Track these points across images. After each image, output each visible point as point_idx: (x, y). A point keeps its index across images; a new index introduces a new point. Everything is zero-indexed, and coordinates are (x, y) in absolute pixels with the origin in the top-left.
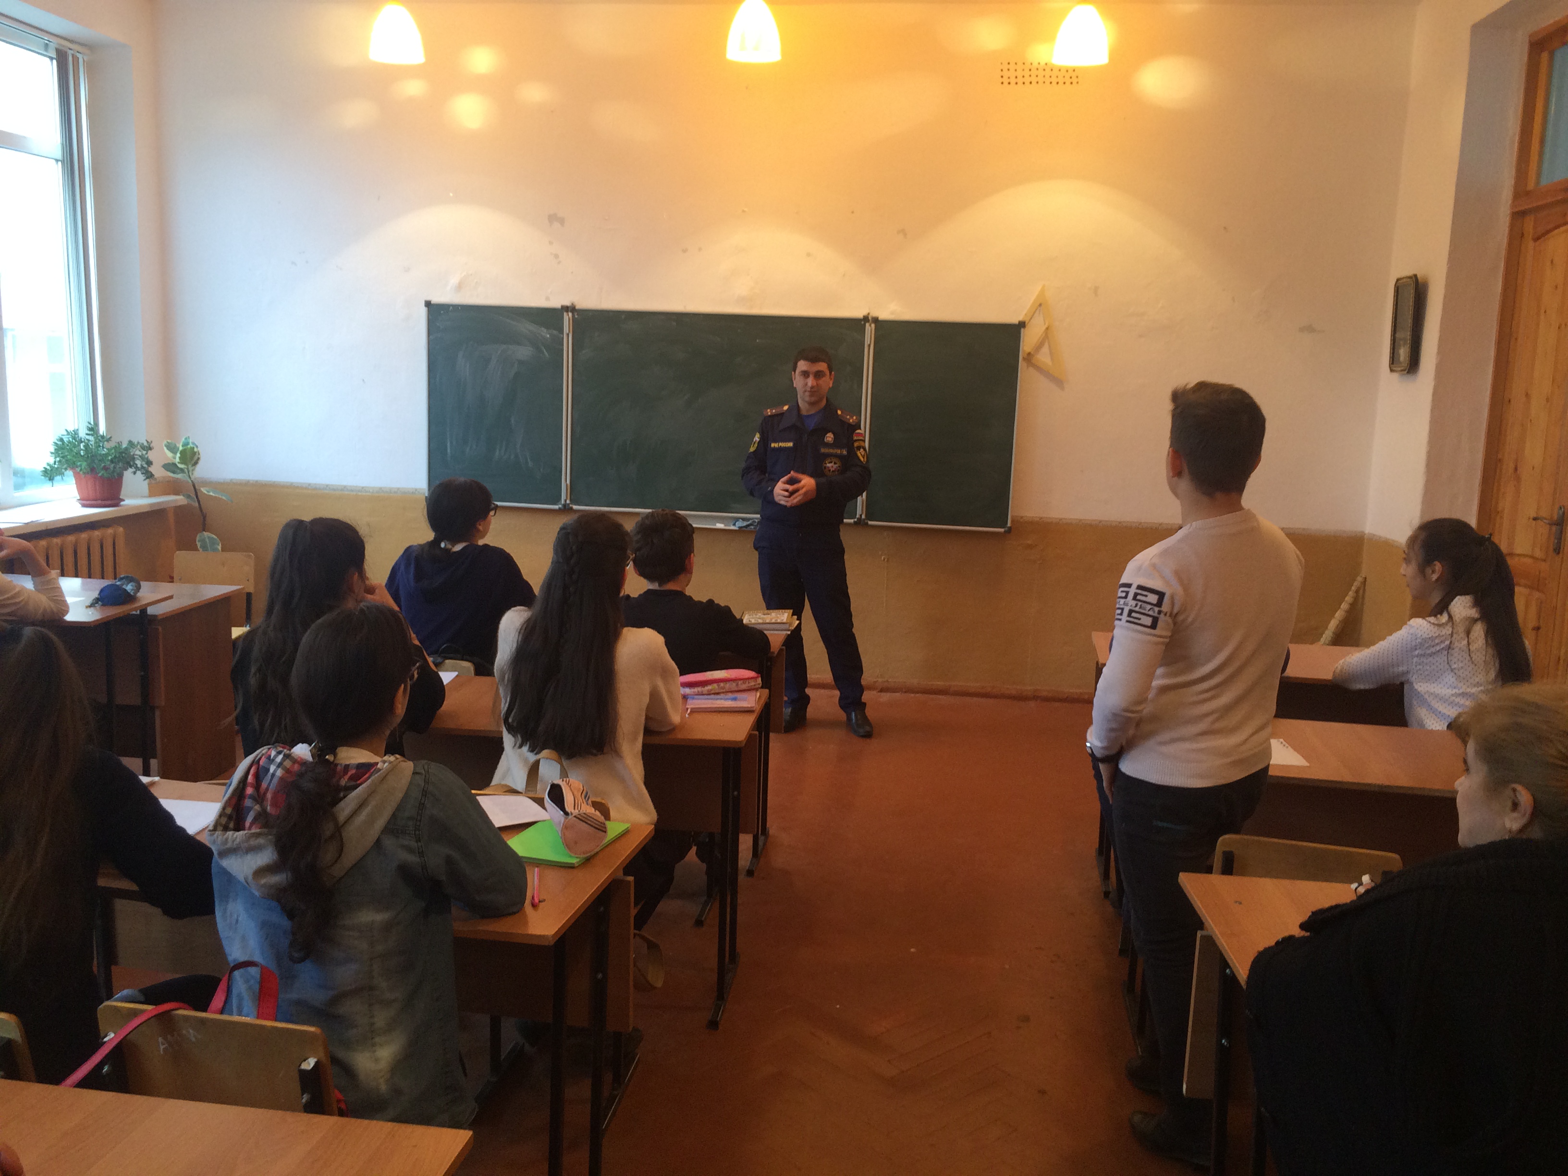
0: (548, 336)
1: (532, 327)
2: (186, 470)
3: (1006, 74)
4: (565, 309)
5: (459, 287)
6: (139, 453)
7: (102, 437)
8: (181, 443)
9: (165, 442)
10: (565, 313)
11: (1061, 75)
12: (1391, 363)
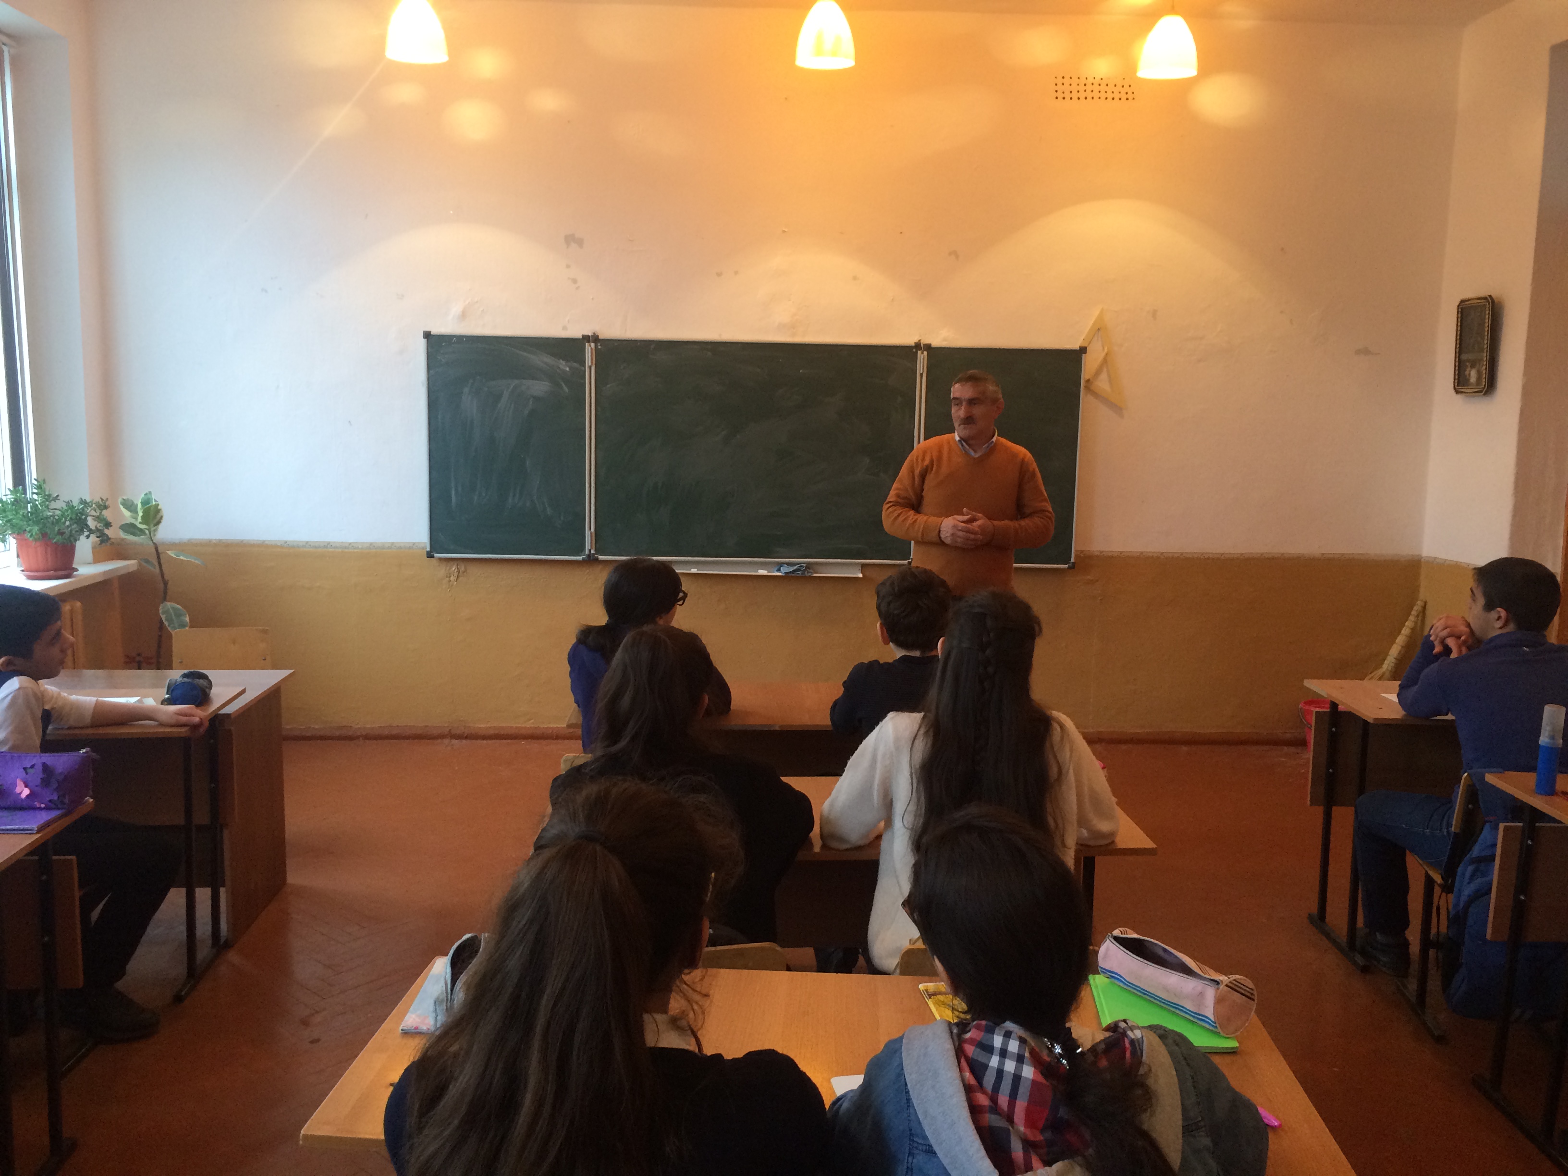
0: (568, 369)
1: (549, 360)
2: (147, 532)
3: (1060, 88)
4: (586, 338)
5: (463, 315)
6: (93, 513)
7: (49, 495)
8: (140, 501)
9: (120, 500)
10: (587, 344)
11: (1116, 90)
12: (1456, 384)
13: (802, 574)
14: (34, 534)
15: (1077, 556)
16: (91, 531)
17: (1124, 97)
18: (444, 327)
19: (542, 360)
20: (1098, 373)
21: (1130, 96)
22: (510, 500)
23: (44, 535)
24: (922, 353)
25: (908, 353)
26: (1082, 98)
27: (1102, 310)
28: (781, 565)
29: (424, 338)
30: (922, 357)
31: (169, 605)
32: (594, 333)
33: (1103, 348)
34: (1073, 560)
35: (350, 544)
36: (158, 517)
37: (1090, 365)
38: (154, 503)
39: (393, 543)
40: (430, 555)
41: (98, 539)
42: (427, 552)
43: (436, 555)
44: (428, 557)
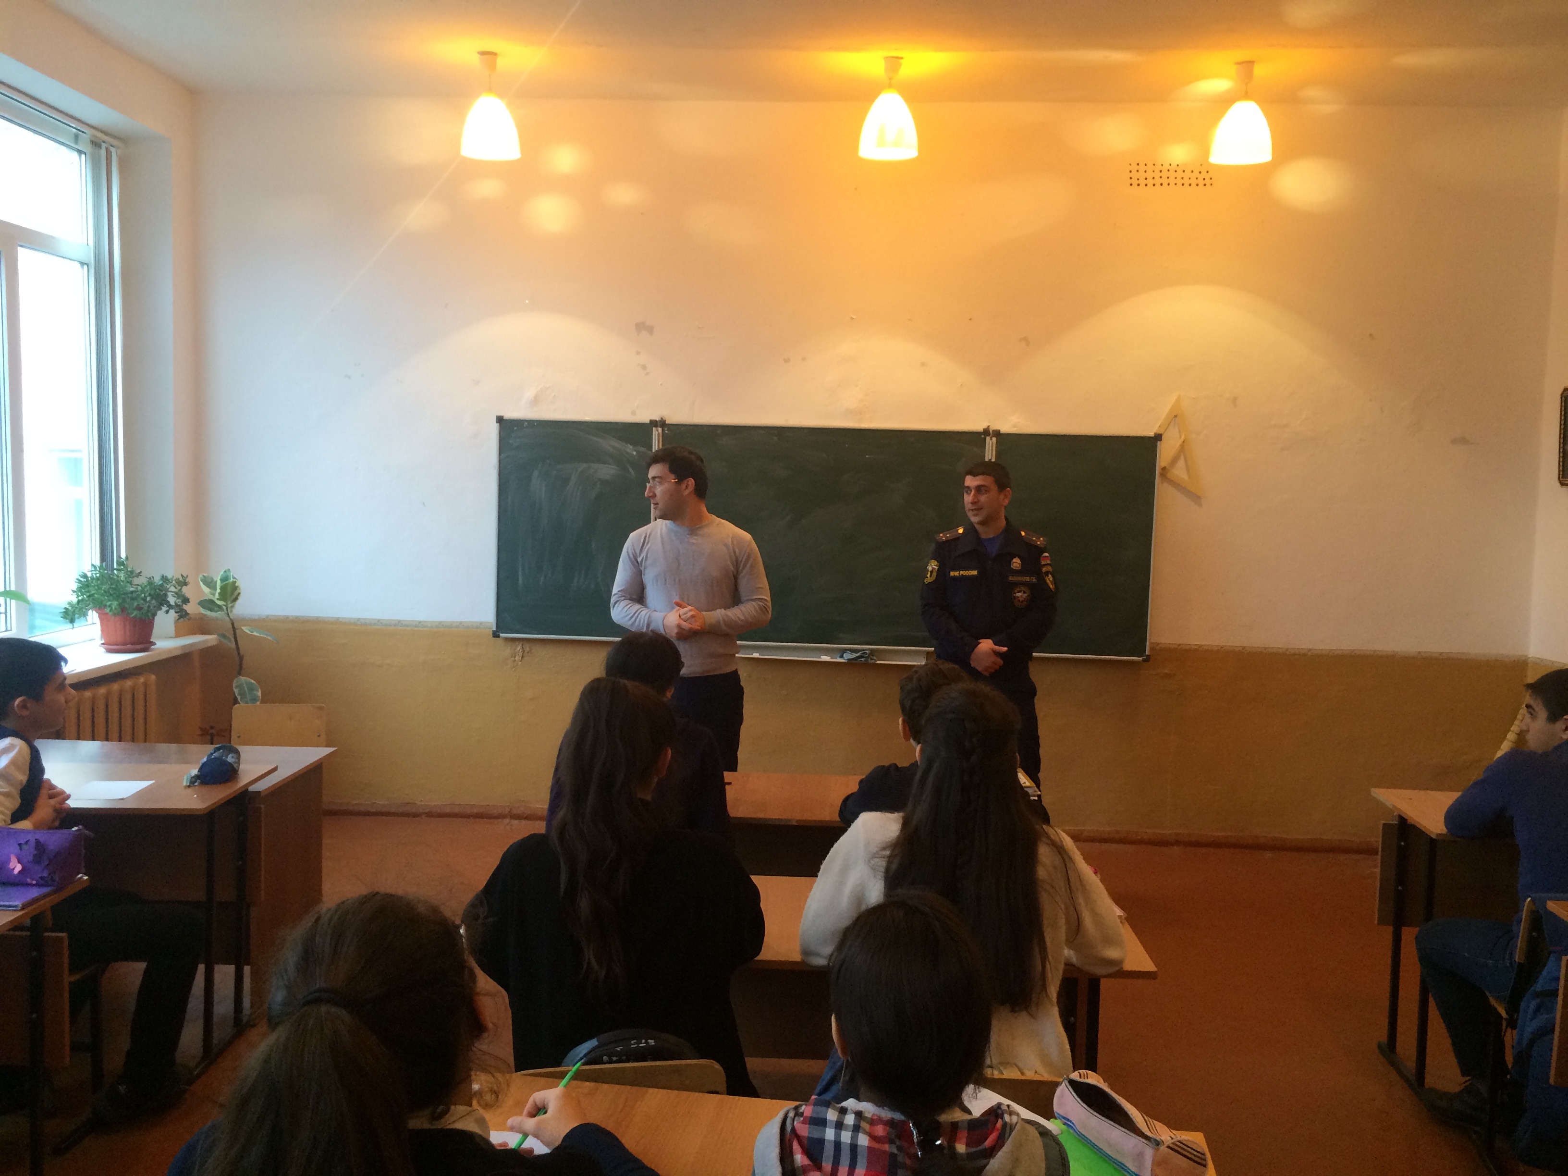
0: (635, 453)
1: (617, 444)
2: (224, 607)
3: (1134, 175)
4: (654, 423)
5: (535, 401)
6: (173, 589)
7: (132, 572)
8: (219, 578)
9: (201, 576)
10: (654, 428)
11: (1193, 176)
12: (1561, 476)
13: (865, 661)
14: (113, 608)
15: (1152, 649)
16: (170, 606)
17: (1201, 183)
18: (516, 412)
19: (610, 444)
20: (1175, 460)
21: (1208, 181)
22: (575, 582)
23: (123, 610)
24: (991, 439)
25: (976, 438)
26: (1158, 185)
27: (1179, 397)
28: (845, 651)
29: (497, 422)
30: (991, 443)
31: (243, 679)
32: (662, 418)
33: (1180, 435)
34: (1147, 653)
35: (420, 622)
36: (236, 594)
37: (1165, 453)
38: (232, 580)
39: (461, 623)
40: (496, 635)
41: (177, 614)
42: (493, 631)
43: (501, 635)
44: (494, 637)
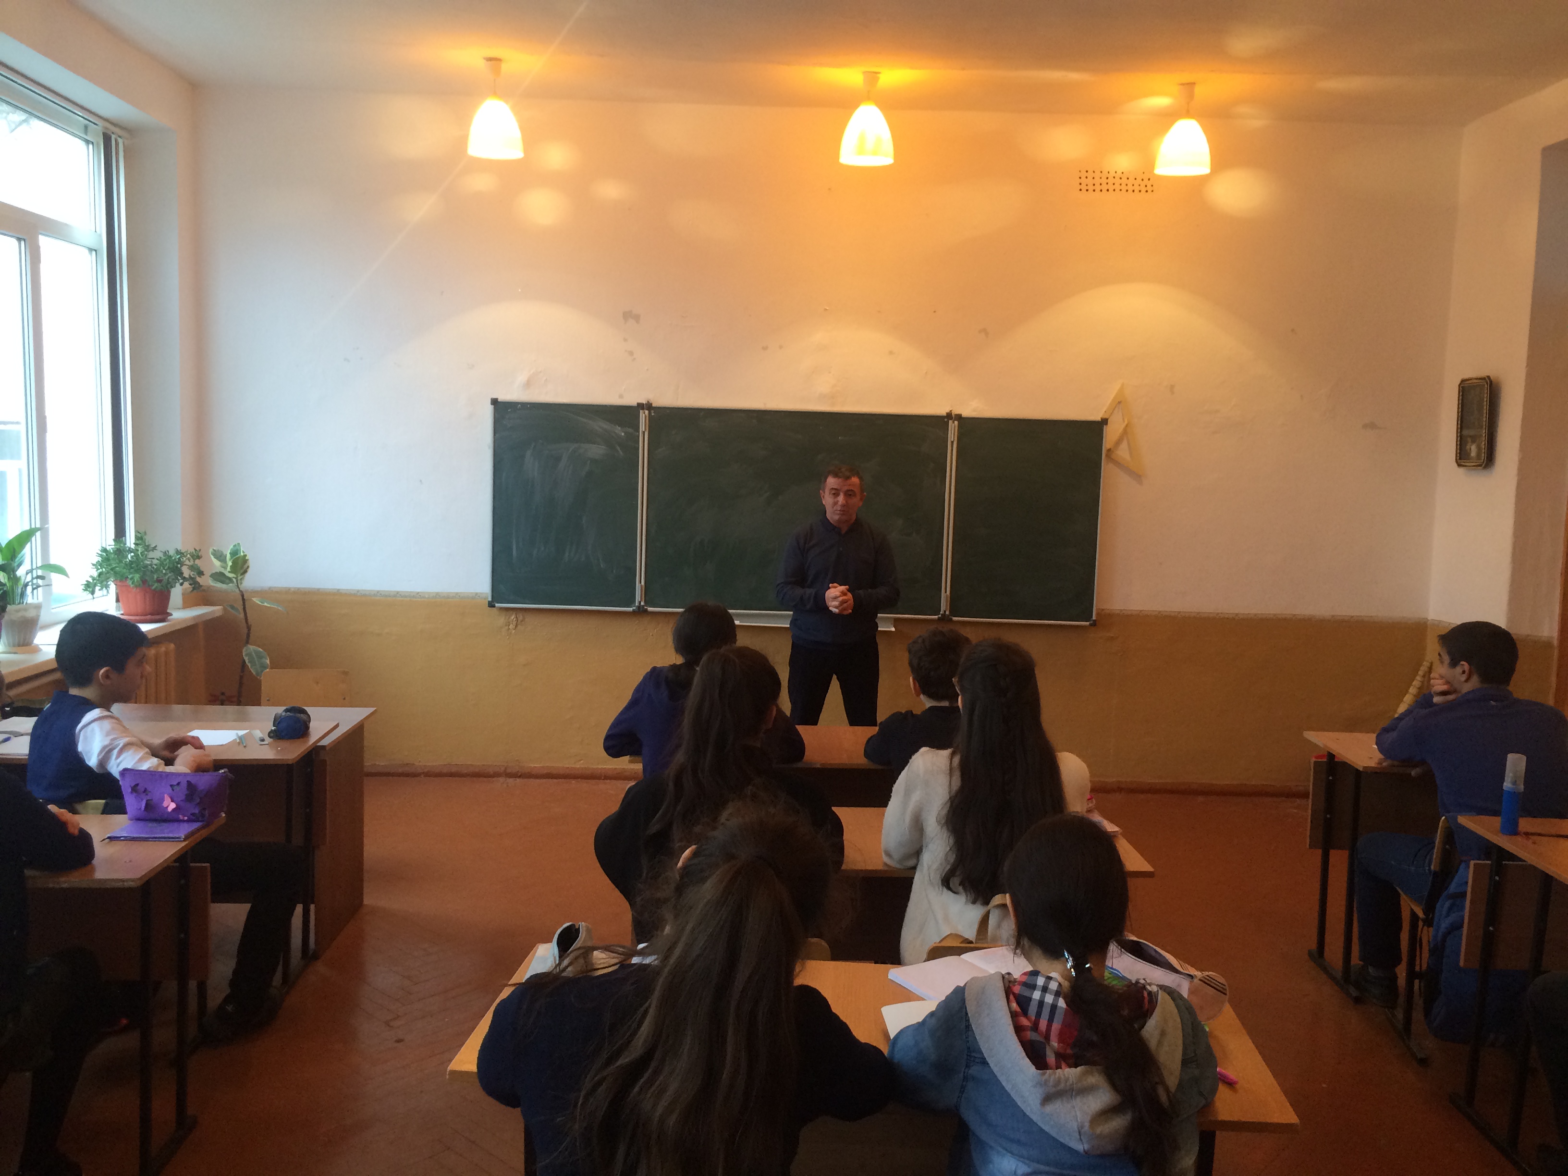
0: (623, 434)
1: (606, 426)
2: (234, 580)
3: (1083, 180)
4: (640, 406)
5: (528, 384)
6: (187, 562)
7: (148, 546)
8: (229, 552)
9: (211, 550)
10: (641, 411)
11: (1136, 183)
12: (1458, 458)
14: (136, 580)
15: (1098, 614)
16: (184, 579)
17: (1143, 189)
18: (510, 394)
19: (600, 425)
20: (1118, 442)
21: (1149, 188)
22: (567, 554)
23: (144, 582)
24: (954, 422)
25: (940, 422)
26: (1104, 190)
27: (1123, 385)
29: (491, 404)
30: (953, 426)
31: (251, 647)
32: (648, 402)
33: (1123, 419)
34: (1094, 618)
35: (418, 593)
36: (246, 566)
37: (1110, 435)
38: (242, 554)
39: (457, 594)
40: (491, 605)
41: (190, 586)
42: (489, 601)
43: (497, 605)
44: (489, 606)
